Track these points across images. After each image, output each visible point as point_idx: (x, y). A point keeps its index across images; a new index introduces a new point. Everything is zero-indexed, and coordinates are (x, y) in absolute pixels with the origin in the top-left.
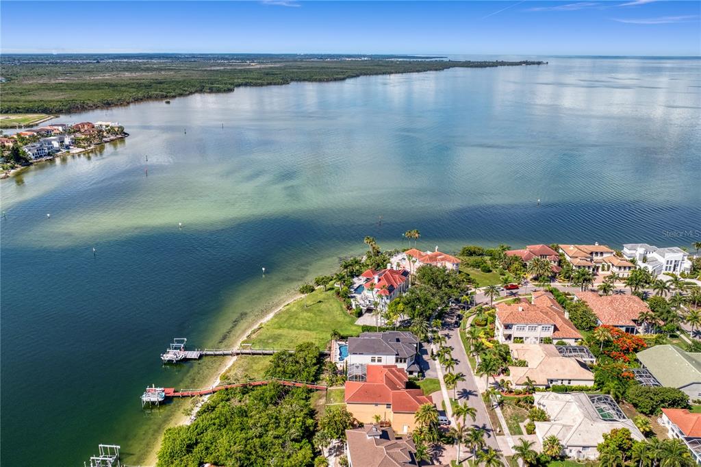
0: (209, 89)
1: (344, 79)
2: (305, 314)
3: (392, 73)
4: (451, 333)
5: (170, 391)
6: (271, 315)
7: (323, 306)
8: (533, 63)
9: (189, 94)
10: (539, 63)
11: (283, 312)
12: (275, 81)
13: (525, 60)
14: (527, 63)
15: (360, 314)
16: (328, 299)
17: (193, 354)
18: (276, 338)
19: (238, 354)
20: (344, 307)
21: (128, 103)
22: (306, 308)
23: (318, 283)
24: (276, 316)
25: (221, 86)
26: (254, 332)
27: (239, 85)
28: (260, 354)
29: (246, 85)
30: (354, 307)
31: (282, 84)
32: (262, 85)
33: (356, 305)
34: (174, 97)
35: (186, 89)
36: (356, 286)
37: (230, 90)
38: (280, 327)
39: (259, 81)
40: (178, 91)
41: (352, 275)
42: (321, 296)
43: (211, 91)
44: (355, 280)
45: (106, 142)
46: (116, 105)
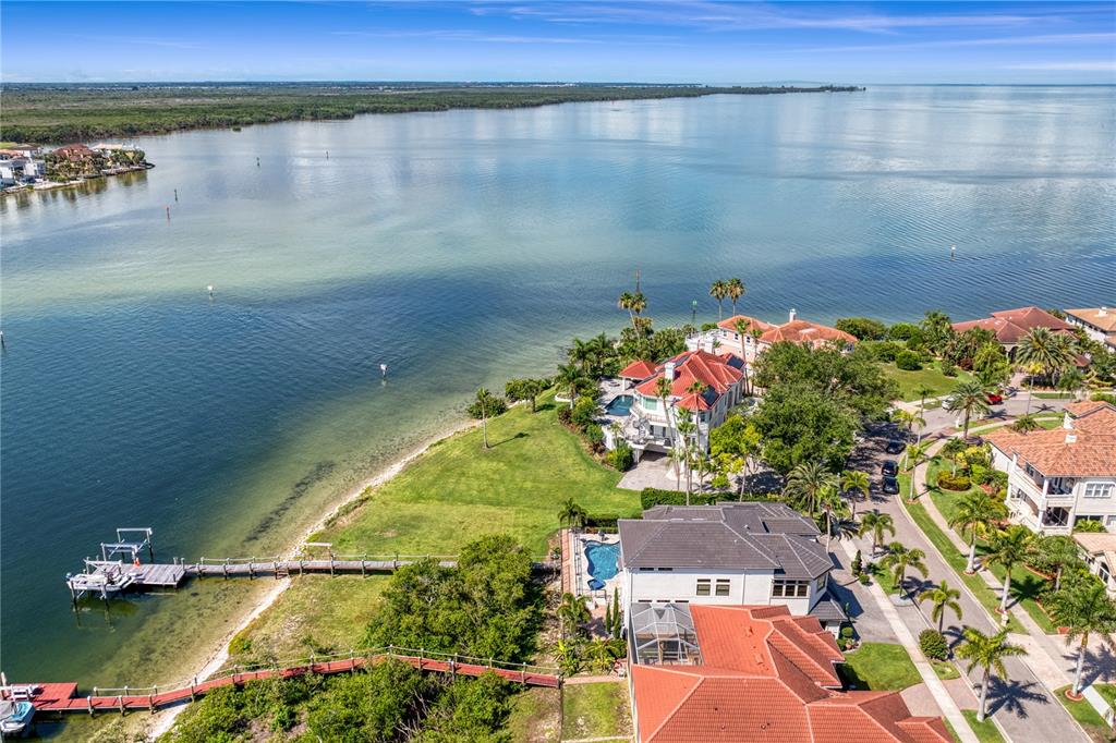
0: (312, 114)
1: (538, 105)
2: (484, 464)
4: (883, 508)
6: (397, 467)
7: (529, 446)
8: (843, 89)
9: (276, 121)
10: (852, 89)
11: (427, 460)
12: (423, 106)
13: (829, 85)
14: (832, 89)
15: (628, 464)
16: (542, 428)
17: (163, 574)
18: (407, 526)
19: (293, 572)
20: (585, 446)
21: (168, 131)
22: (487, 450)
23: (513, 394)
24: (407, 470)
25: (332, 110)
26: (347, 511)
27: (363, 112)
28: (357, 571)
29: (375, 111)
30: (610, 445)
31: (434, 110)
32: (402, 111)
33: (617, 441)
34: (249, 124)
35: (271, 113)
36: (608, 398)
37: (346, 117)
38: (418, 498)
39: (397, 105)
40: (257, 116)
41: (598, 375)
42: (524, 423)
43: (315, 117)
44: (605, 385)
46: (146, 133)
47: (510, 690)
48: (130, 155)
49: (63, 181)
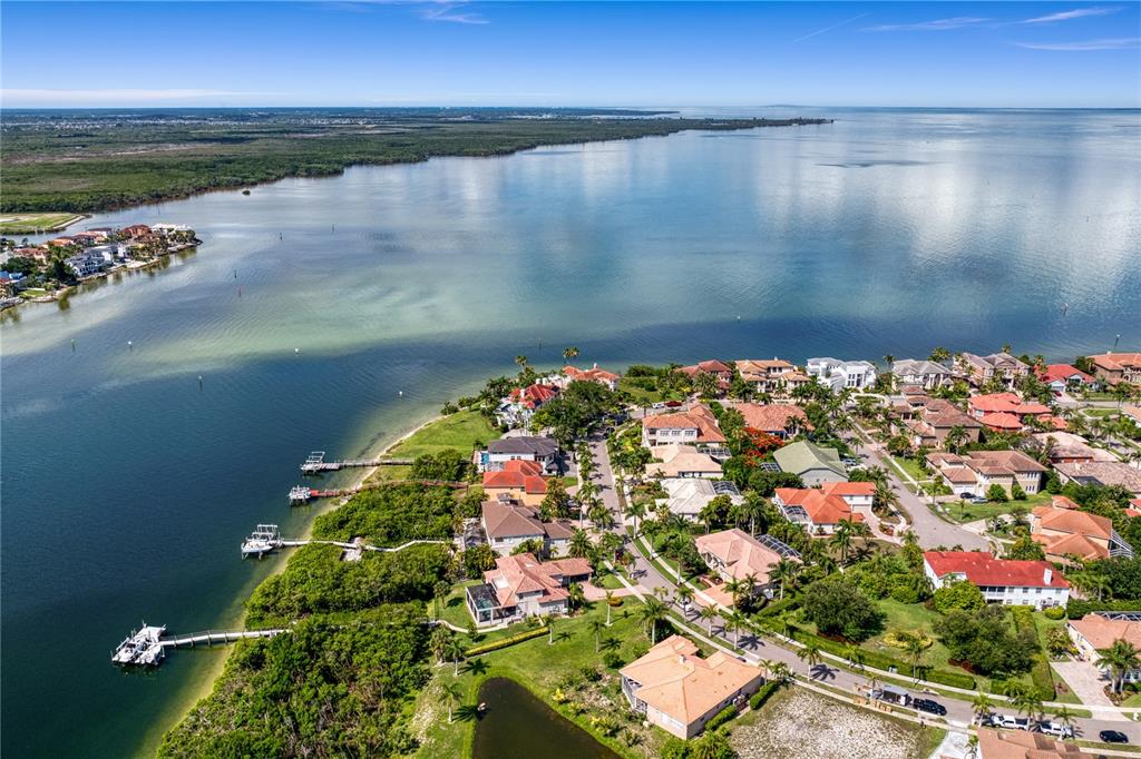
0: (306, 171)
1: (512, 152)
2: (448, 432)
3: (587, 141)
4: (597, 444)
5: (316, 493)
6: (411, 433)
7: (467, 425)
8: (810, 122)
9: (276, 180)
10: (819, 122)
11: (424, 431)
12: (404, 157)
13: (798, 117)
14: (801, 122)
15: (505, 429)
16: (473, 418)
17: (334, 466)
18: (416, 452)
19: (378, 465)
20: (490, 424)
21: (188, 195)
22: (449, 426)
23: (462, 404)
24: (416, 434)
25: (324, 166)
26: (394, 447)
27: (350, 164)
28: (401, 464)
29: (361, 163)
30: (500, 424)
31: (416, 161)
32: (385, 163)
33: (502, 422)
34: (254, 184)
35: (270, 171)
36: (503, 406)
37: (338, 173)
38: (421, 443)
39: (381, 157)
40: (260, 175)
41: (500, 395)
42: (465, 417)
43: (309, 174)
44: (503, 400)
45: (173, 252)
46: (170, 198)
47: (451, 489)
48: (185, 234)
49: (145, 260)
